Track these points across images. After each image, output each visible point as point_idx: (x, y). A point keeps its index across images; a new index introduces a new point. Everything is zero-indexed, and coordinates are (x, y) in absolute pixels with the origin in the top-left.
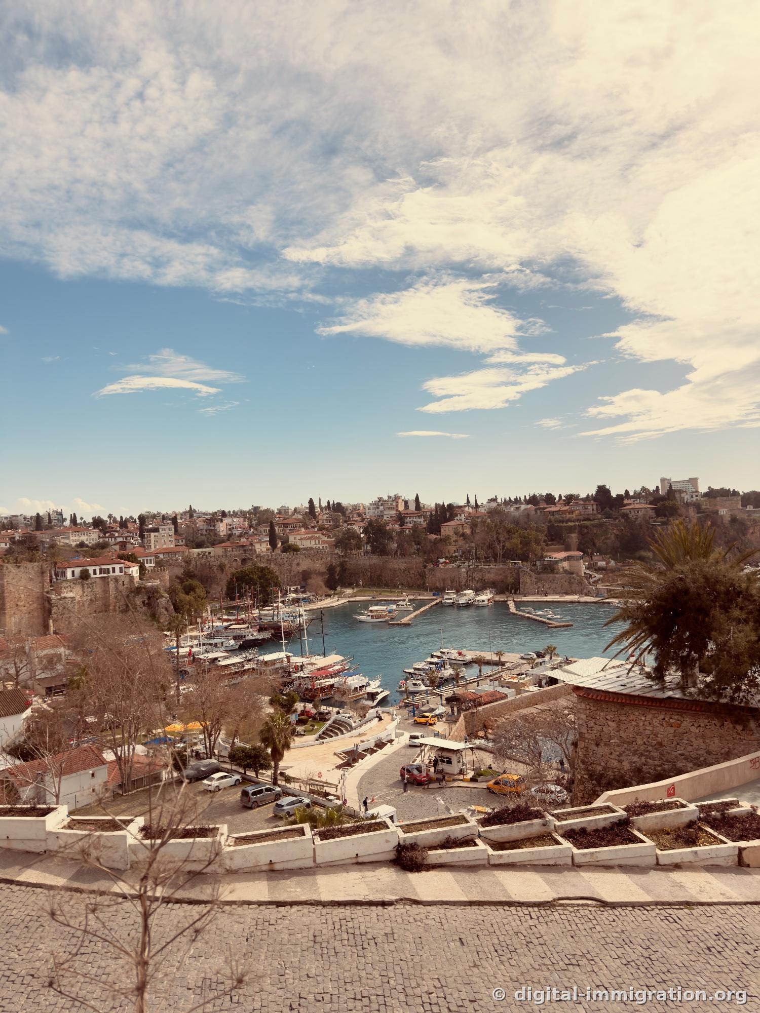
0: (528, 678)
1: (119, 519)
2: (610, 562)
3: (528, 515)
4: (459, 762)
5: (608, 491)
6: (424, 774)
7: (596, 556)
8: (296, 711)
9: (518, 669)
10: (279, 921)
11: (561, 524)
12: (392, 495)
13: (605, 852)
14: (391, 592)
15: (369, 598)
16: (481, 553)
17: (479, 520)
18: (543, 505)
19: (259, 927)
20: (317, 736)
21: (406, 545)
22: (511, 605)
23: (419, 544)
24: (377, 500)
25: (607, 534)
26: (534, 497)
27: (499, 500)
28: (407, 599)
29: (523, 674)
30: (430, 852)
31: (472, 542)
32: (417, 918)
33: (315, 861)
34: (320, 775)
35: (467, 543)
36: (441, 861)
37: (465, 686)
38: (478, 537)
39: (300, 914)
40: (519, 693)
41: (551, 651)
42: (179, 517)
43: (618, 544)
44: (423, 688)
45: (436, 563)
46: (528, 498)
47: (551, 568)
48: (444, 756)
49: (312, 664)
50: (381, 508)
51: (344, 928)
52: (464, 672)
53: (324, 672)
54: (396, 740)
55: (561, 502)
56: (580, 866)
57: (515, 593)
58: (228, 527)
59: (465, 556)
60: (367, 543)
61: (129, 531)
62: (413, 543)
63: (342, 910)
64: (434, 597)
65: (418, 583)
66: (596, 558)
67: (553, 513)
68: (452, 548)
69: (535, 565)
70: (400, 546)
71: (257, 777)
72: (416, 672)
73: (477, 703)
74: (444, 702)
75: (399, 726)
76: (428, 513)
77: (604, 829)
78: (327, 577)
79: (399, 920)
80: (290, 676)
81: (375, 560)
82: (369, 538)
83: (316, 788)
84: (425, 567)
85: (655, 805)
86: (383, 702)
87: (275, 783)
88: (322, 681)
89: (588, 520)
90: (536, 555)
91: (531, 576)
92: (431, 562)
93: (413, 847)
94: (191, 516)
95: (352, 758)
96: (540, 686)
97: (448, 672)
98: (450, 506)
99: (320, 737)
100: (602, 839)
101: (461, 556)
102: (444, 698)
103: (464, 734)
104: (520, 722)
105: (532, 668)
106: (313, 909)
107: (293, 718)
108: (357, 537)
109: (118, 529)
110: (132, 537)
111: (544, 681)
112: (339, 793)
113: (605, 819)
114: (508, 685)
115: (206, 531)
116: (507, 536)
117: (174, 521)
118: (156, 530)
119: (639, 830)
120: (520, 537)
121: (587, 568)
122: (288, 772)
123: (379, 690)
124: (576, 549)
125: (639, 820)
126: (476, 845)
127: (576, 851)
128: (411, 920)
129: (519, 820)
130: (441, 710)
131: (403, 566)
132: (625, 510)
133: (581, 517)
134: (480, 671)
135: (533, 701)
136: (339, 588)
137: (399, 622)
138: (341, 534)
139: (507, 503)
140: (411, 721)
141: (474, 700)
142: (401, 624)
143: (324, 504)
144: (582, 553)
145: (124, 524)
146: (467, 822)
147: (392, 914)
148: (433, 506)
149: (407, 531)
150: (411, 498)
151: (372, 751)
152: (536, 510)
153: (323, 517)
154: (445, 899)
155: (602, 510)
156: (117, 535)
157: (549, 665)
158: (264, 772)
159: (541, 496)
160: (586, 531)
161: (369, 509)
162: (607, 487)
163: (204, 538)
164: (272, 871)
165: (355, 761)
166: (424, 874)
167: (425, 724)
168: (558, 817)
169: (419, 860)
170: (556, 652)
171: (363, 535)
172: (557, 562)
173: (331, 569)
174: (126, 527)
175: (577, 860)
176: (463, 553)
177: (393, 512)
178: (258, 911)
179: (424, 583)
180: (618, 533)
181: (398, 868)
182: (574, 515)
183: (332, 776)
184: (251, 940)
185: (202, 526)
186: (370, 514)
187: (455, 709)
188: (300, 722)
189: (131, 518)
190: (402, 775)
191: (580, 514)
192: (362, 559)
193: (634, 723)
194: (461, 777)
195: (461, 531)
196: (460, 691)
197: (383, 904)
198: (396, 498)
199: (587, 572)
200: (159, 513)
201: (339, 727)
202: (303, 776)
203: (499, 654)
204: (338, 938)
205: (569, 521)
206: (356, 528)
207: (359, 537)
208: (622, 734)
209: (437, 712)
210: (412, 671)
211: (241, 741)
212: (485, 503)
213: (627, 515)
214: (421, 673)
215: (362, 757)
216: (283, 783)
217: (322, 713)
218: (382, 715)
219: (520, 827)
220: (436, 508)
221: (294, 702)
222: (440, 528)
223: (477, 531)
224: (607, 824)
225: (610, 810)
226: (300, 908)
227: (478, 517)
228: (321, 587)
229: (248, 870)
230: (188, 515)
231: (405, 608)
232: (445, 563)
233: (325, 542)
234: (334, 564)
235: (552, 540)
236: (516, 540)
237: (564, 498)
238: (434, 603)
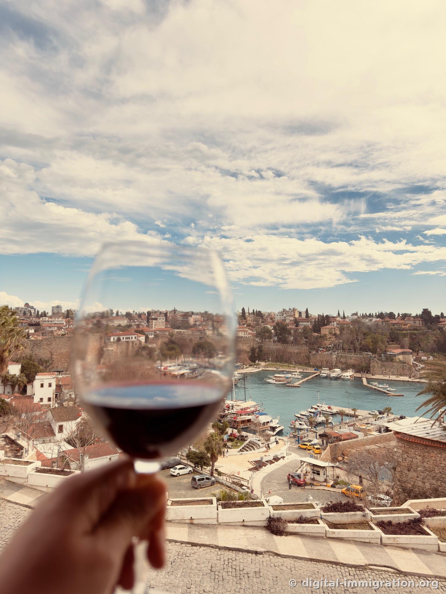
0: (372, 426)
1: (138, 313)
2: (429, 357)
3: (377, 325)
4: (324, 474)
5: (430, 313)
6: (302, 479)
7: (421, 353)
8: (227, 433)
9: (366, 420)
10: (192, 555)
11: (399, 332)
12: (292, 308)
13: (403, 539)
14: (288, 366)
15: (275, 369)
16: (346, 346)
17: (345, 326)
18: (387, 319)
19: (180, 557)
20: (239, 449)
21: (299, 338)
22: (364, 380)
23: (306, 338)
24: (282, 310)
25: (428, 340)
26: (382, 314)
27: (359, 315)
28: (298, 371)
29: (369, 424)
30: (289, 524)
31: (340, 339)
32: (276, 564)
33: (218, 521)
34: (239, 473)
35: (337, 339)
36: (295, 531)
37: (332, 428)
38: (344, 337)
39: (205, 552)
40: (366, 435)
41: (388, 410)
42: (168, 313)
43: (435, 346)
44: (305, 427)
45: (317, 351)
46: (377, 314)
47: (391, 358)
48: (316, 469)
49: (239, 406)
50: (285, 315)
51: (230, 564)
52: (331, 419)
53: (244, 411)
54: (286, 457)
55: (399, 317)
56: (386, 545)
57: (367, 373)
58: (195, 320)
59: (336, 347)
60: (275, 336)
61: (142, 319)
62: (303, 338)
63: (230, 553)
64: (315, 372)
65: (305, 362)
66: (421, 354)
67: (394, 324)
68: (327, 343)
69: (381, 356)
70: (295, 339)
71: (202, 470)
72: (302, 417)
73: (339, 438)
74: (318, 437)
75: (289, 449)
76: (313, 320)
77: (404, 523)
78: (250, 354)
79: (265, 564)
80: (225, 411)
81: (280, 346)
82: (276, 333)
83: (235, 480)
84: (310, 352)
85: (440, 512)
86: (280, 433)
87: (212, 475)
88: (244, 417)
89: (417, 330)
90: (381, 350)
91: (378, 363)
92: (314, 350)
93: (279, 520)
94: (175, 313)
95: (259, 465)
96: (380, 432)
97: (321, 419)
98: (327, 316)
99: (241, 450)
100: (402, 529)
101: (333, 348)
102: (318, 435)
103: (329, 457)
104: (365, 453)
105: (375, 420)
106: (213, 550)
107: (225, 437)
108: (269, 331)
109: (137, 318)
110: (143, 322)
111: (383, 429)
112: (249, 486)
113: (405, 517)
114: (359, 430)
115: (182, 321)
116: (363, 337)
117: (166, 315)
118: (156, 319)
119: (428, 527)
120: (372, 338)
121: (415, 360)
122: (220, 470)
123: (278, 426)
124: (408, 347)
125: (428, 520)
126: (318, 523)
127: (383, 535)
128: (272, 565)
129: (347, 511)
130: (315, 441)
131: (296, 351)
132: (440, 325)
133: (412, 328)
134: (342, 420)
135: (374, 441)
136: (257, 362)
137: (293, 385)
138: (260, 329)
139: (364, 316)
140: (297, 446)
141: (337, 437)
142: (294, 386)
143: (251, 311)
144: (411, 351)
145: (140, 315)
146: (314, 508)
147: (261, 560)
148: (317, 316)
149: (300, 330)
150: (303, 310)
151: (271, 462)
152: (382, 322)
153: (250, 319)
154: (295, 555)
155: (426, 324)
156: (136, 321)
157: (386, 419)
158: (206, 467)
159: (386, 313)
160: (414, 337)
161: (277, 315)
162: (429, 310)
163: (180, 324)
164: (192, 524)
165: (260, 467)
166: (283, 538)
167: (305, 449)
168: (374, 512)
169: (282, 529)
170: (391, 411)
171: (273, 331)
172: (395, 355)
173: (253, 350)
174: (141, 317)
175: (384, 541)
176: (335, 345)
177: (292, 318)
178: (180, 547)
179: (309, 363)
180: (435, 339)
181: (268, 531)
182: (407, 327)
183: (247, 475)
184: (174, 564)
185: (180, 318)
186: (278, 318)
187: (325, 442)
188: (230, 440)
189: (144, 313)
190: (289, 479)
191: (411, 326)
192: (271, 345)
193: (433, 458)
194: (325, 484)
195: (334, 332)
196: (328, 431)
197: (256, 553)
198: (294, 310)
199: (415, 362)
200: (158, 311)
201: (252, 446)
202: (228, 473)
203: (354, 410)
204: (226, 570)
205: (404, 330)
206: (269, 327)
207: (271, 333)
208: (425, 464)
209: (313, 443)
210: (299, 416)
211: (194, 447)
212: (350, 316)
213: (442, 328)
214: (304, 417)
215: (264, 464)
216: (217, 476)
217: (242, 436)
218: (279, 441)
219: (348, 515)
220: (319, 317)
221: (227, 427)
222: (320, 329)
223: (344, 333)
224: (406, 520)
225: (408, 511)
226: (205, 548)
227: (344, 324)
228: (247, 360)
229: (178, 521)
230: (173, 312)
231: (297, 376)
232: (323, 351)
233: (250, 334)
234: (255, 347)
235: (392, 341)
236: (369, 340)
237: (401, 316)
238: (315, 375)
